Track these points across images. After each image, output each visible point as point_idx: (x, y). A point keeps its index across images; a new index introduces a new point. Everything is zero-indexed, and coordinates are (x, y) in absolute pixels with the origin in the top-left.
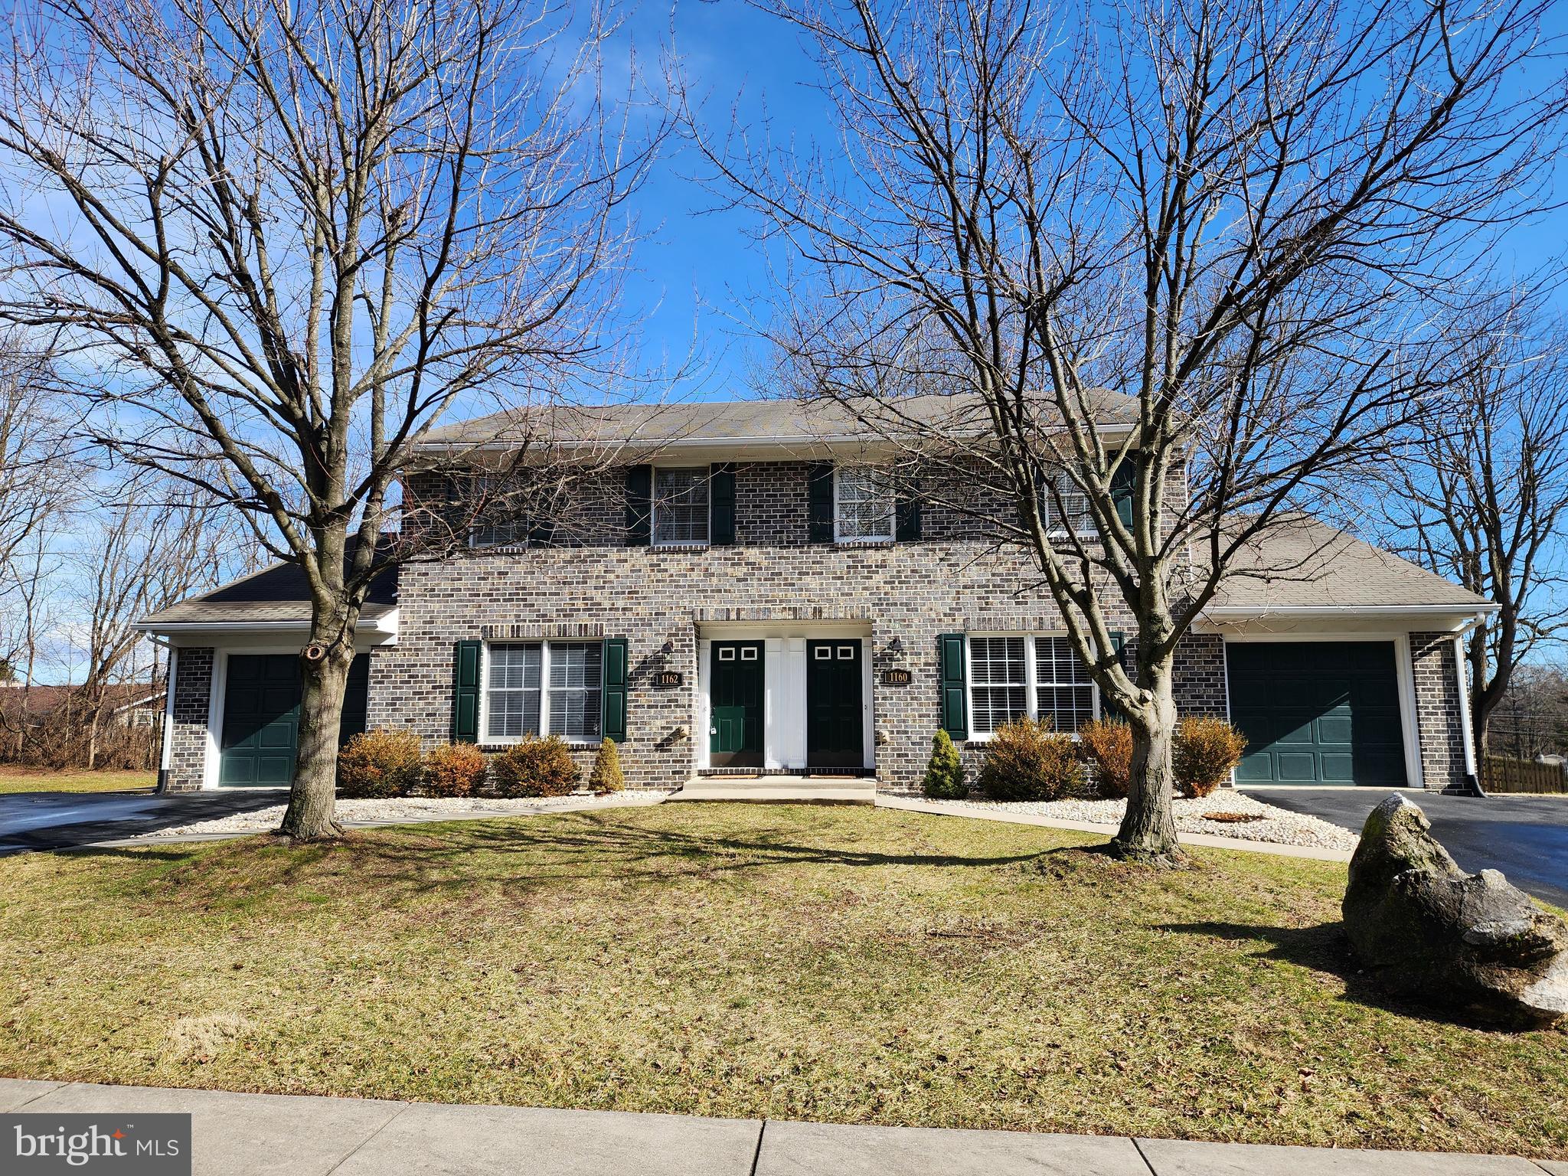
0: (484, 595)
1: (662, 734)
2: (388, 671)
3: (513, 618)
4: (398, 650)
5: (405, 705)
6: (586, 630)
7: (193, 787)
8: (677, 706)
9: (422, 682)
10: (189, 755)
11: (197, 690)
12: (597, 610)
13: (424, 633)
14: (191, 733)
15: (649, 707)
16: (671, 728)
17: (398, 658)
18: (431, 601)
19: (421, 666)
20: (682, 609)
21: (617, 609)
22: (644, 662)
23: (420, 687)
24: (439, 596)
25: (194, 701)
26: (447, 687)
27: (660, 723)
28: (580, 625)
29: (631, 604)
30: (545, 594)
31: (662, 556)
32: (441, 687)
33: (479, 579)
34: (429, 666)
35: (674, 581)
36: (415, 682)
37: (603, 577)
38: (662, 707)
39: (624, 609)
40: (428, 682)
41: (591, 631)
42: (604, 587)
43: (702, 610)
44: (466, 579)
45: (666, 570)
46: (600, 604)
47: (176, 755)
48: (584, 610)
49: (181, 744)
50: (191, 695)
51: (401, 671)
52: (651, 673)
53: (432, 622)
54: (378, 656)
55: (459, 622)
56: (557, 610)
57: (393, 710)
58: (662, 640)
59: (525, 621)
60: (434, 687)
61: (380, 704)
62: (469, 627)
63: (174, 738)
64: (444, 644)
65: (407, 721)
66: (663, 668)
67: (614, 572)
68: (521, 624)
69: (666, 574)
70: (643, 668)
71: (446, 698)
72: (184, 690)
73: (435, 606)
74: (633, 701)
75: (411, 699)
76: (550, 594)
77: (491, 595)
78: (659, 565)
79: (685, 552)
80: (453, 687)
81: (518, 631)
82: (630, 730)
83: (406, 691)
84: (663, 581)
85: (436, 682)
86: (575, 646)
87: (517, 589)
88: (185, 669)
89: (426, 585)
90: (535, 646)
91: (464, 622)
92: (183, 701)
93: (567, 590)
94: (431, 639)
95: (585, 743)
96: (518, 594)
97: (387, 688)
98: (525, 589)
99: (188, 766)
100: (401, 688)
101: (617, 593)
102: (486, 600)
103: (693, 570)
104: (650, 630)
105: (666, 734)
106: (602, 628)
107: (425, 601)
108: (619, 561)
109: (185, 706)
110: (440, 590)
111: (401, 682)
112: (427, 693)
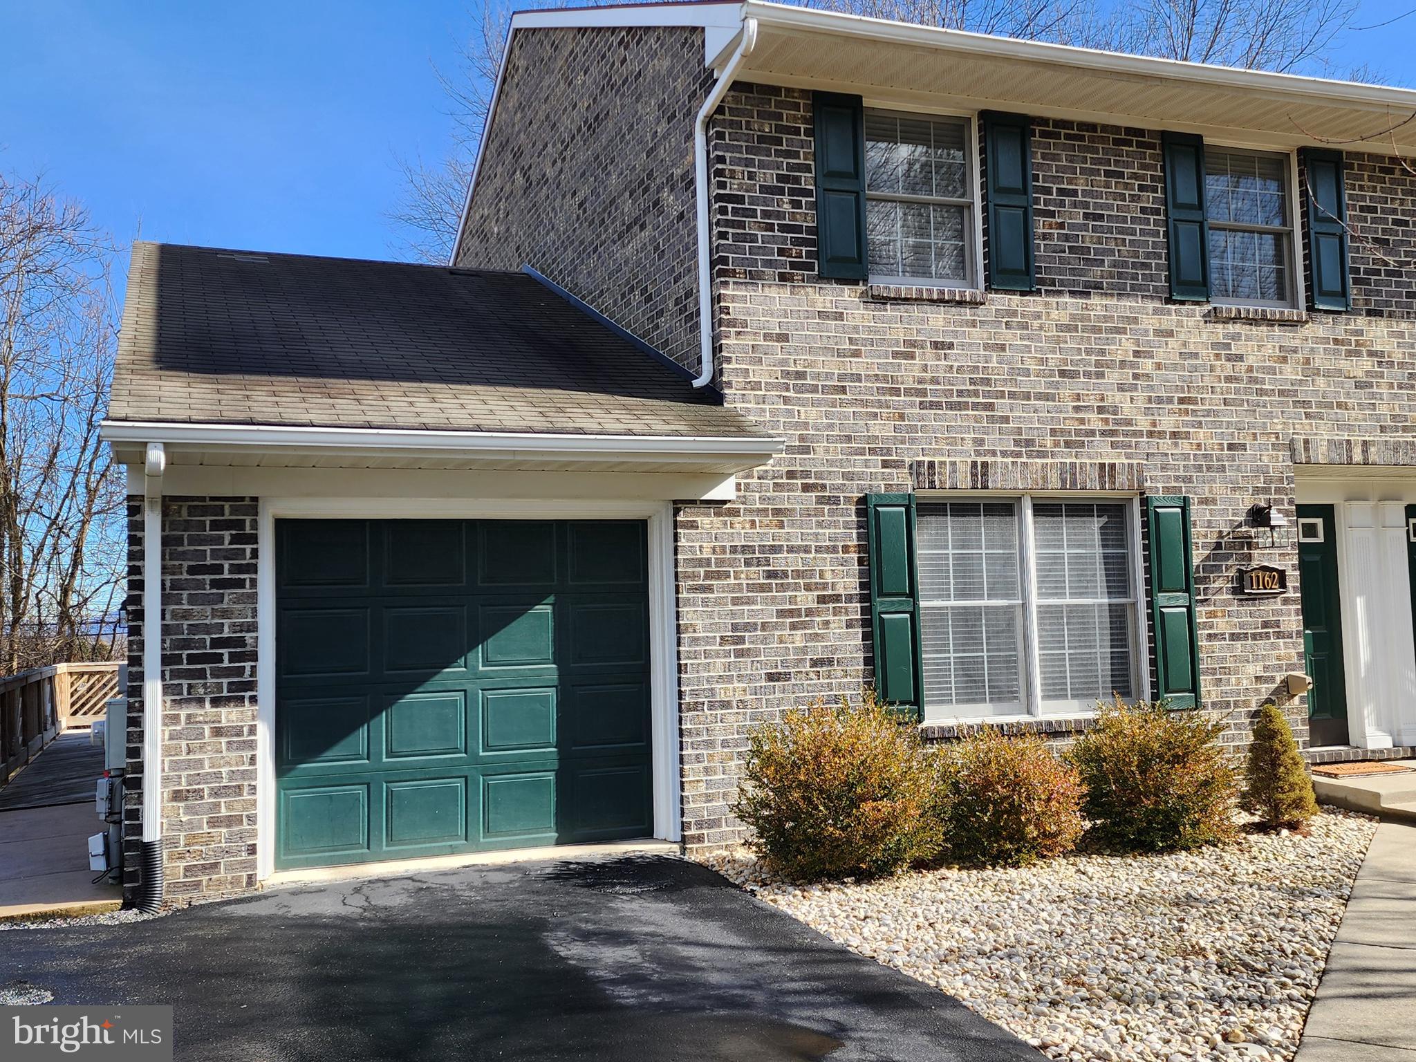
0: (908, 392)
1: (1258, 691)
2: (720, 562)
3: (969, 445)
4: (735, 513)
5: (765, 640)
6: (1112, 477)
7: (235, 882)
8: (1279, 635)
9: (796, 588)
10: (216, 793)
11: (225, 614)
12: (1126, 434)
13: (791, 475)
14: (217, 732)
15: (1234, 637)
16: (1272, 679)
17: (740, 531)
18: (801, 403)
19: (791, 549)
20: (1273, 440)
21: (1161, 434)
22: (1218, 546)
23: (792, 600)
24: (814, 389)
25: (216, 643)
26: (850, 598)
27: (1254, 669)
28: (1102, 466)
29: (1185, 424)
30: (1027, 396)
31: (1231, 328)
32: (837, 598)
33: (896, 355)
34: (807, 550)
35: (1256, 381)
36: (782, 587)
37: (1133, 365)
38: (1254, 636)
39: (1175, 435)
40: (808, 588)
41: (1122, 479)
42: (1134, 388)
43: (1306, 442)
44: (871, 354)
45: (1240, 358)
46: (1129, 422)
47: (177, 796)
48: (1103, 433)
49: (189, 765)
50: (208, 629)
51: (748, 563)
52: (1230, 569)
53: (806, 450)
54: (693, 525)
55: (861, 452)
56: (1053, 432)
57: (740, 654)
58: (1246, 501)
59: (994, 453)
60: (822, 600)
61: (708, 641)
62: (885, 464)
63: (167, 751)
64: (835, 500)
65: (771, 677)
66: (1249, 558)
67: (1149, 355)
68: (989, 459)
69: (1242, 367)
70: (1215, 557)
71: (850, 625)
72: (186, 615)
73: (811, 414)
74: (1205, 625)
75: (776, 626)
76: (1039, 397)
77: (923, 393)
78: (1228, 346)
79: (1271, 323)
80: (863, 598)
81: (984, 474)
82: (1206, 683)
83: (762, 609)
84: (1237, 379)
85: (824, 586)
86: (1079, 510)
87: (973, 382)
88: (183, 556)
89: (784, 362)
90: (1005, 508)
91: (873, 451)
92: (186, 644)
93: (1067, 389)
94: (806, 488)
95: (1091, 715)
96: (976, 393)
97: (719, 602)
98: (987, 382)
99: (213, 822)
100: (750, 601)
101: (1159, 400)
102: (912, 404)
103: (1285, 359)
104: (1224, 479)
105: (1265, 689)
106: (1140, 472)
107: (786, 400)
108: (1159, 333)
109: (192, 659)
110: (817, 376)
111: (751, 588)
112: (809, 612)
